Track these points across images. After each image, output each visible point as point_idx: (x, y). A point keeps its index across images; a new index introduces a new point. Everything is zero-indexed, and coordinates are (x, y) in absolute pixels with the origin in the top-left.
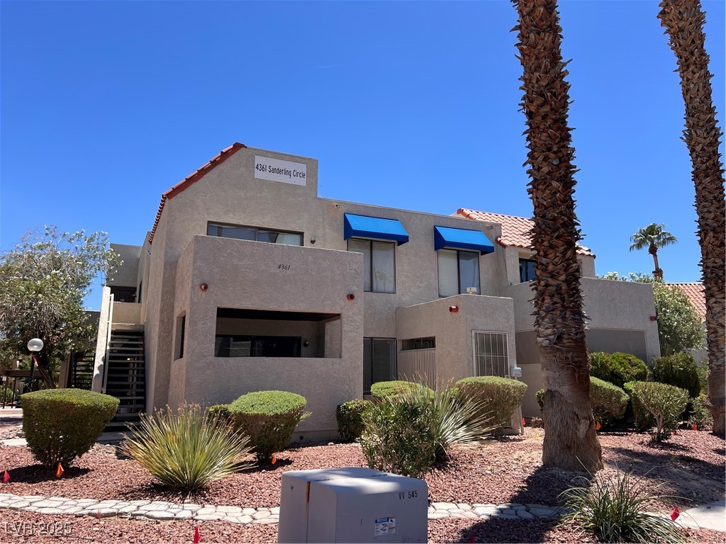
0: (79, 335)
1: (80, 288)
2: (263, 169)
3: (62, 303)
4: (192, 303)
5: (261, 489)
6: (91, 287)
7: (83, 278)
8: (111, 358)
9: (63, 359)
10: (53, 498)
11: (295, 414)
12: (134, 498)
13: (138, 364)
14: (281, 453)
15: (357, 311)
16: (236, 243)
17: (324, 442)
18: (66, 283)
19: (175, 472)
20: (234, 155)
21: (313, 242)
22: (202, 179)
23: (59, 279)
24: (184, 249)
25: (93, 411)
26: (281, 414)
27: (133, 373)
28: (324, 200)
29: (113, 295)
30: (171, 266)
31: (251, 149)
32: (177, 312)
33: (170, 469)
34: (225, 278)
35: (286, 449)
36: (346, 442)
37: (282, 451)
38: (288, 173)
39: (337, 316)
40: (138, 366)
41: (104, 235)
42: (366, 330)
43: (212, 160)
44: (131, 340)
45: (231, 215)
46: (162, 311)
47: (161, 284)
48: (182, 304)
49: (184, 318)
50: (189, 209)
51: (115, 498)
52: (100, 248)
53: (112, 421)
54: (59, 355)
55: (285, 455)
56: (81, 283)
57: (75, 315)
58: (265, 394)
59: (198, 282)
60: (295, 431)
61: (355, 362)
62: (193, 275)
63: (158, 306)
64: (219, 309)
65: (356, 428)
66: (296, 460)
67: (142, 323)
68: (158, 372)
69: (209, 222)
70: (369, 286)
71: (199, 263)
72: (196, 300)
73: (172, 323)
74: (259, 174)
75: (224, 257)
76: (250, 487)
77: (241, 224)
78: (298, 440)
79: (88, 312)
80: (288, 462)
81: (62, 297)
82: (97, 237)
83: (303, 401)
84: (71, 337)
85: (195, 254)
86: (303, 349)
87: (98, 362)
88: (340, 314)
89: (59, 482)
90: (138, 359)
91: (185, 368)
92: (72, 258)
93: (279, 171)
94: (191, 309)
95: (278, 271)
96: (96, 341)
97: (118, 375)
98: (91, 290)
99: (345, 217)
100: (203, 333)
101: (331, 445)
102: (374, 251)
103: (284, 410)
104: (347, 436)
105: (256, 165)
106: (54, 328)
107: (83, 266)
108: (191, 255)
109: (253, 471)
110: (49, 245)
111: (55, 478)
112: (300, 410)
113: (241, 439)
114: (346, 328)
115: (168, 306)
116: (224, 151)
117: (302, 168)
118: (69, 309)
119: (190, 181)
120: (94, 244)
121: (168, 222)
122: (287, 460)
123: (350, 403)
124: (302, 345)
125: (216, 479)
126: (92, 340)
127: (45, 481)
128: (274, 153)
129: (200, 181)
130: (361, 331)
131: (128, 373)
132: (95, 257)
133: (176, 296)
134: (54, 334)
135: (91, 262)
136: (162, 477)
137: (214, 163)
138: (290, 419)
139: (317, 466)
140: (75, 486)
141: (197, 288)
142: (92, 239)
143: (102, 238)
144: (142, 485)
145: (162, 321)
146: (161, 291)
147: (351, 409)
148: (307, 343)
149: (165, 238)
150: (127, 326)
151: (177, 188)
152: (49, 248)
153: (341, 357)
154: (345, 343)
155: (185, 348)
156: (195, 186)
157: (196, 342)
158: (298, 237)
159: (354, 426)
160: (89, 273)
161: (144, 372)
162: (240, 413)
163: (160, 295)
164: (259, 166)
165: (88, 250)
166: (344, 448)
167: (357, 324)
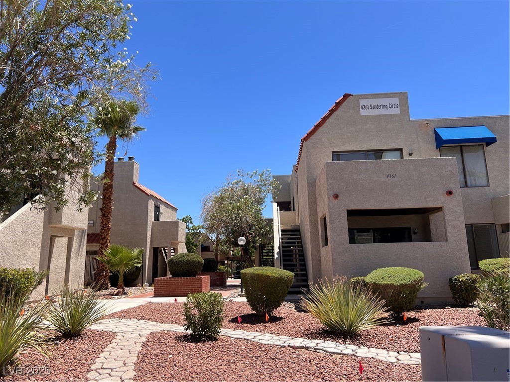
0: (263, 234)
1: (260, 205)
2: (366, 108)
3: (252, 215)
4: (330, 208)
5: (399, 338)
6: (265, 204)
7: (261, 199)
8: (283, 247)
9: (255, 249)
10: (266, 334)
11: (416, 284)
12: (313, 338)
13: (299, 250)
14: (408, 313)
15: (457, 204)
16: (353, 163)
17: (443, 306)
18: (252, 203)
19: (336, 322)
20: (345, 103)
21: (410, 154)
22: (325, 124)
23: (248, 201)
24: (319, 173)
25: (280, 280)
26: (406, 284)
27: (296, 256)
28: (416, 121)
29: (279, 207)
30: (312, 184)
31: (355, 96)
32: (320, 215)
33: (333, 320)
34: (349, 189)
35: (412, 310)
36: (462, 307)
37: (408, 311)
38: (385, 107)
39: (439, 209)
40: (299, 252)
41: (268, 171)
42: (466, 218)
43: (330, 109)
44: (292, 235)
45: (347, 145)
46: (310, 215)
47: (307, 198)
48: (323, 209)
49: (325, 219)
50: (319, 146)
51: (301, 337)
52: (268, 179)
53: (291, 287)
54: (253, 246)
55: (411, 314)
56: (260, 202)
57: (259, 221)
58: (391, 270)
59: (331, 194)
60: (418, 297)
61: (460, 244)
62: (328, 189)
63: (307, 212)
64: (348, 211)
65: (468, 296)
66: (421, 318)
67: (297, 224)
68: (313, 255)
69: (333, 152)
70: (464, 183)
71: (330, 181)
72: (332, 206)
73: (318, 222)
74: (363, 112)
75: (346, 174)
76: (391, 336)
77: (355, 149)
78: (420, 304)
79: (265, 219)
80: (415, 320)
81: (251, 211)
82: (265, 173)
83: (422, 275)
84: (258, 235)
85: (327, 175)
86: (413, 236)
87: (276, 250)
88: (441, 208)
89: (267, 325)
90: (298, 247)
91: (331, 252)
92: (253, 188)
93: (378, 107)
94: (329, 212)
95: (387, 179)
96: (273, 237)
97: (288, 258)
98: (266, 206)
99: (435, 131)
100: (339, 228)
101: (448, 308)
102: (465, 155)
103: (407, 281)
104: (461, 302)
105: (361, 107)
106: (249, 230)
107: (260, 192)
108: (325, 176)
109: (390, 325)
110: (240, 181)
111: (265, 322)
112: (420, 281)
113: (379, 301)
114: (448, 217)
115: (313, 212)
116: (337, 101)
117: (395, 101)
118: (255, 218)
119: (317, 127)
120: (264, 177)
121: (307, 157)
122: (415, 318)
123: (460, 276)
124: (412, 233)
125: (365, 329)
126: (271, 236)
127: (260, 324)
128: (373, 95)
129: (324, 126)
130: (462, 219)
131: (292, 257)
132: (265, 185)
133: (318, 204)
134: (250, 234)
135: (264, 188)
136: (328, 326)
137: (332, 112)
138: (413, 287)
139: (441, 324)
140: (277, 327)
141: (332, 198)
142: (262, 175)
143: (268, 173)
144: (317, 330)
145: (311, 222)
146: (308, 202)
147: (462, 281)
148: (416, 231)
149: (306, 167)
150: (289, 226)
151: (310, 133)
152: (241, 183)
153: (447, 241)
154: (449, 230)
155: (329, 239)
156: (321, 129)
157: (336, 234)
158: (398, 153)
159: (467, 294)
160: (263, 195)
161: (303, 255)
162: (375, 283)
163: (308, 205)
164: (363, 107)
165: (261, 182)
166: (461, 312)
167: (458, 214)
